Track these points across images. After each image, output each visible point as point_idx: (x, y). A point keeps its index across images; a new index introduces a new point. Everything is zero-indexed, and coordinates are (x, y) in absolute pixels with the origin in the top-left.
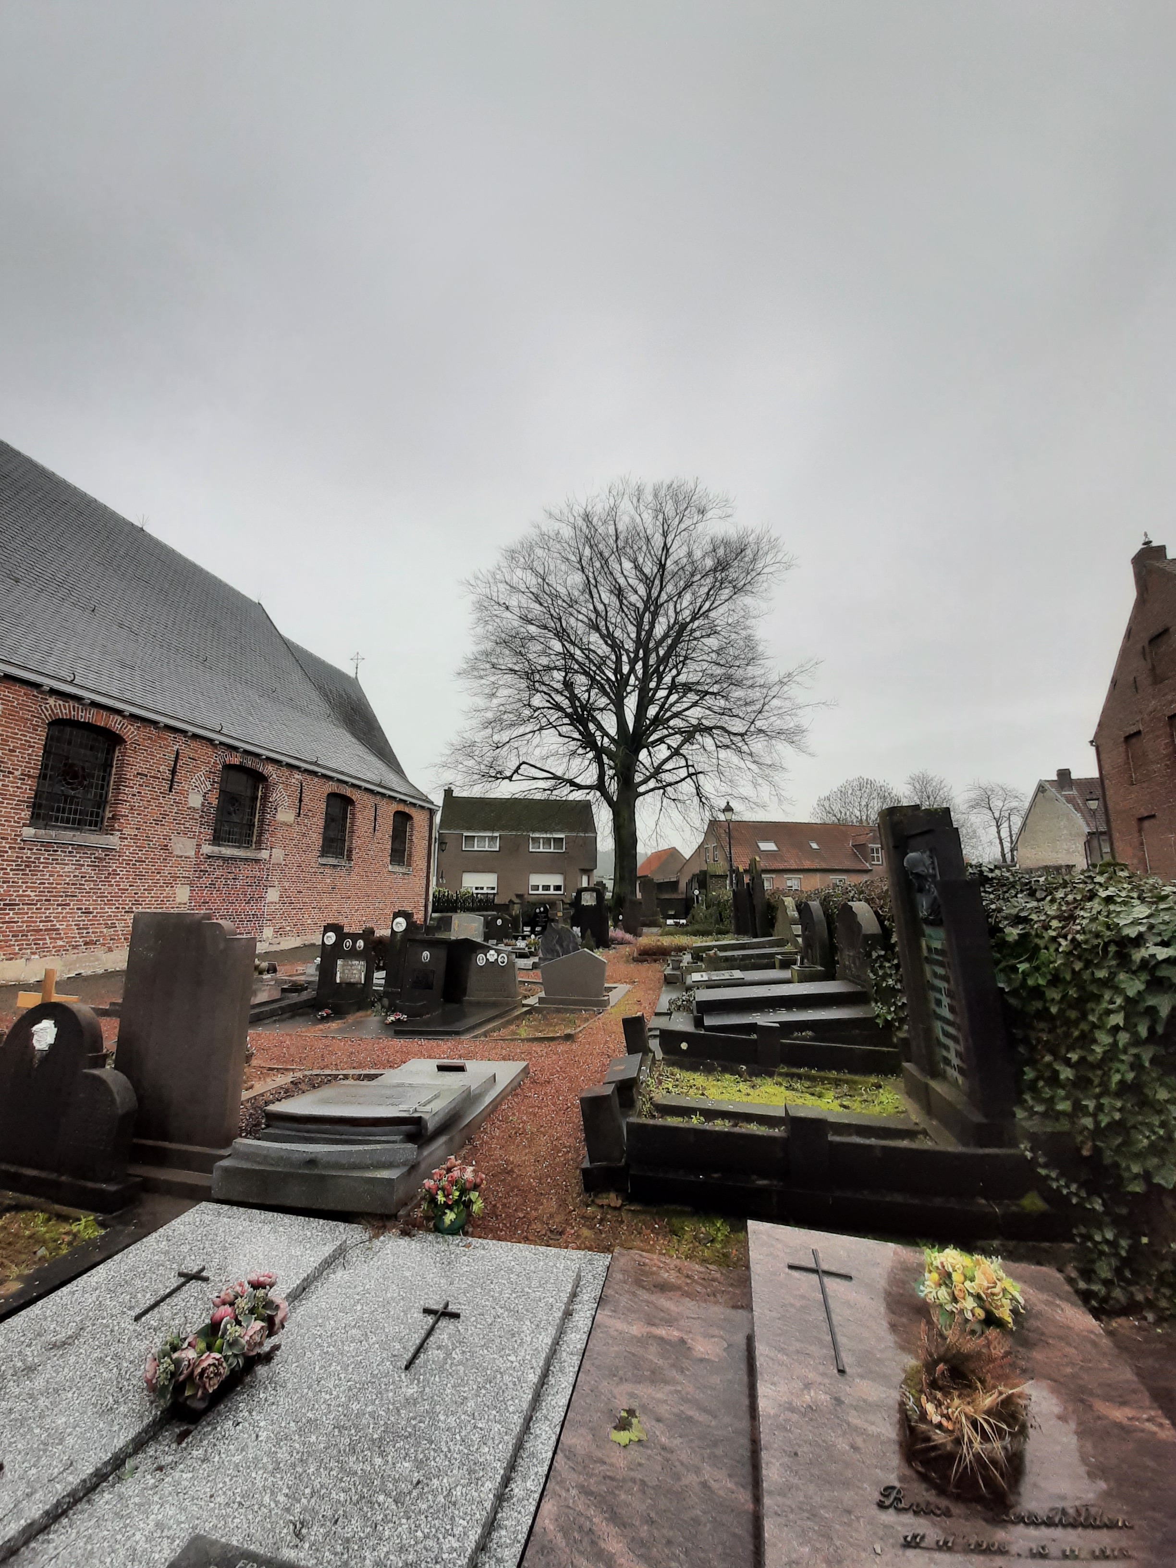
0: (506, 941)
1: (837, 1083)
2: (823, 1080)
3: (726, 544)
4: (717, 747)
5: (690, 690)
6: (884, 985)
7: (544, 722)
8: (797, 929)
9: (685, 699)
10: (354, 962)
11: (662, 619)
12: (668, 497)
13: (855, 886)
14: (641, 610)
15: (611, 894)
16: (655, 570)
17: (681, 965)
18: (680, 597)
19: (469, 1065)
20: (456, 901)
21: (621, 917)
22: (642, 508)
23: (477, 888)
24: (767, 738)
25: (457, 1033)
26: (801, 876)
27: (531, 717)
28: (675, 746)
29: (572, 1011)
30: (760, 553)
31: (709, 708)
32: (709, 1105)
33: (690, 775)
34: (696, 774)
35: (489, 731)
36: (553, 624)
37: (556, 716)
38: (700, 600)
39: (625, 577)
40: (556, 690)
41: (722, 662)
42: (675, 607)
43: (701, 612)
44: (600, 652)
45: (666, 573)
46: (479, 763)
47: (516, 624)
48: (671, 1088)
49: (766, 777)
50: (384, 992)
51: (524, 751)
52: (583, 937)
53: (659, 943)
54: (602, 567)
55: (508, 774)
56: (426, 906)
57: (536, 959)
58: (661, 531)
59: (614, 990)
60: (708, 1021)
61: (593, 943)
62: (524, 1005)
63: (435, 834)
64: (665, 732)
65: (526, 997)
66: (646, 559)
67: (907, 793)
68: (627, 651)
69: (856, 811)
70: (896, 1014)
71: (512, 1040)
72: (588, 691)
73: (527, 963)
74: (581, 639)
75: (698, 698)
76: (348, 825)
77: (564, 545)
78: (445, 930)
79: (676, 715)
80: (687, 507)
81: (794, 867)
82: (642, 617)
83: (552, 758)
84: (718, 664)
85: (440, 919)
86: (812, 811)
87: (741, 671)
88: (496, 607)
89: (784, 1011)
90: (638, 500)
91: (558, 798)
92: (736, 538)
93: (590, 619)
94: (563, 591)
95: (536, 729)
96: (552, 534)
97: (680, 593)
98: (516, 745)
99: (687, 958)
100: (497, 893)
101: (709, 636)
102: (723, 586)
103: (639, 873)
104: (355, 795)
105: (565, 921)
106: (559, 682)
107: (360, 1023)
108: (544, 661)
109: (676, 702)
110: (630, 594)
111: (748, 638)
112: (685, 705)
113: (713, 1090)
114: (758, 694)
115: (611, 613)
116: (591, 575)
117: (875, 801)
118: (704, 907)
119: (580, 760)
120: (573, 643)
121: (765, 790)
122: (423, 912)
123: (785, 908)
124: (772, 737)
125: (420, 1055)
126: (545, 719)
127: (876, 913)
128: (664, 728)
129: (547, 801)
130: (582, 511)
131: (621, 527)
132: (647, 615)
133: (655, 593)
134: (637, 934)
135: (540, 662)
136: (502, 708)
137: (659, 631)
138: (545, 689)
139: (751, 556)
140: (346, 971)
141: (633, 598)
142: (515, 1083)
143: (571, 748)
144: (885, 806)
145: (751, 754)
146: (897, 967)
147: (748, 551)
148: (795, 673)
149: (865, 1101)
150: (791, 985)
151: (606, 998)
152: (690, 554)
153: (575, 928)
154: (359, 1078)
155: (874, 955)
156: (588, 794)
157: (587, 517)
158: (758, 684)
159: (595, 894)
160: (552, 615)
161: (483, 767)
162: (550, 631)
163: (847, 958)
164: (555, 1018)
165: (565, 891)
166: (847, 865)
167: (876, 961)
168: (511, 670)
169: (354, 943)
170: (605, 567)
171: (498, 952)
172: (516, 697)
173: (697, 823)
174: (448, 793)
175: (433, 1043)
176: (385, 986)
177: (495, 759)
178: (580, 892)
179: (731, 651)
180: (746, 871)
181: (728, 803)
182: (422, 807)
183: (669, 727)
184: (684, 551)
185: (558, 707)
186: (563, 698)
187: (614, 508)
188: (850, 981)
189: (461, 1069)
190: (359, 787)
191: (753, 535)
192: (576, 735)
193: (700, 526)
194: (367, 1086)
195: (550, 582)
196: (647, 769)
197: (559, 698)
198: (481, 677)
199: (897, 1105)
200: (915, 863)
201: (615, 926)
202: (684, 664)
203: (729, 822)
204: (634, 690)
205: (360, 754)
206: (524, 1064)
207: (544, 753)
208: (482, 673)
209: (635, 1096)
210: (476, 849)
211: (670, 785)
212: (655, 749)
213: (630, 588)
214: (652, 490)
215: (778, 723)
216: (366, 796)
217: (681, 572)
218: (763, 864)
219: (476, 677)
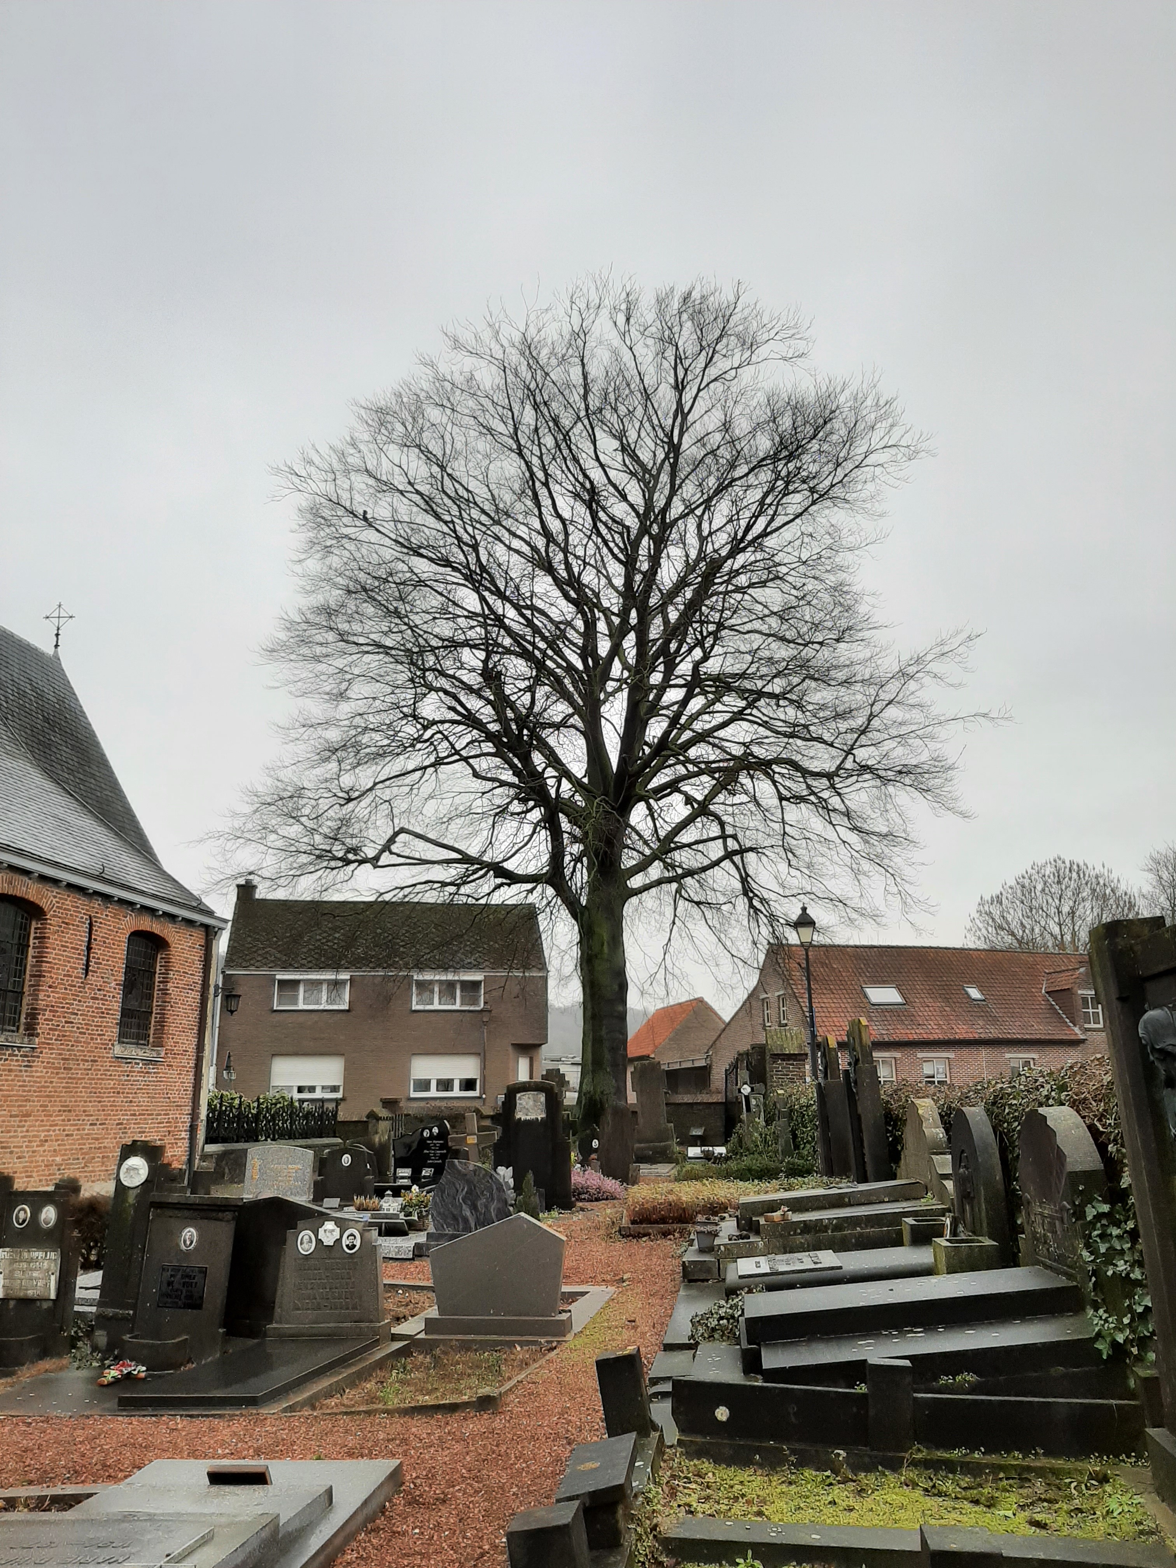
0: (359, 1200)
1: (1023, 1476)
2: (996, 1468)
3: (796, 408)
4: (781, 798)
5: (729, 688)
6: (1110, 1273)
7: (443, 749)
8: (944, 1163)
9: (718, 707)
10: (36, 1254)
11: (674, 551)
12: (685, 316)
13: (1051, 1074)
14: (634, 532)
15: (576, 1095)
16: (661, 455)
17: (717, 1242)
18: (707, 508)
19: (277, 1469)
20: (256, 1117)
21: (595, 1143)
22: (634, 333)
23: (300, 1090)
24: (878, 782)
25: (253, 1402)
26: (951, 1055)
27: (418, 740)
28: (700, 798)
29: (493, 1346)
30: (861, 426)
31: (765, 725)
32: (772, 1536)
33: (729, 855)
34: (742, 851)
35: (333, 766)
36: (461, 557)
37: (468, 738)
38: (747, 514)
39: (602, 466)
40: (469, 689)
41: (788, 635)
42: (699, 526)
43: (749, 537)
44: (554, 613)
45: (681, 460)
46: (313, 831)
47: (388, 554)
48: (695, 1504)
49: (878, 860)
50: (99, 1317)
51: (404, 806)
52: (518, 1188)
53: (671, 1198)
54: (558, 446)
55: (370, 853)
56: (193, 1129)
57: (421, 1238)
58: (672, 381)
59: (582, 1300)
60: (772, 1359)
61: (536, 1200)
62: (395, 1338)
63: (216, 978)
64: (681, 770)
65: (398, 1320)
66: (643, 434)
67: (1147, 889)
68: (606, 612)
69: (1051, 923)
70: (1133, 1331)
71: (368, 1413)
72: (531, 689)
73: (405, 1244)
74: (517, 588)
75: (743, 704)
76: (30, 961)
77: (484, 401)
78: (232, 1181)
79: (701, 737)
80: (721, 336)
81: (938, 1035)
82: (635, 544)
83: (459, 821)
84: (783, 639)
85: (221, 1157)
86: (969, 925)
87: (826, 652)
88: (347, 520)
89: (919, 1334)
90: (628, 320)
91: (471, 901)
92: (811, 399)
93: (534, 549)
94: (481, 492)
95: (427, 763)
96: (459, 379)
97: (710, 499)
98: (387, 794)
99: (728, 1227)
100: (342, 1100)
101: (763, 584)
102: (791, 488)
103: (633, 1051)
104: (46, 897)
105: (482, 1156)
106: (473, 670)
107: (47, 1382)
108: (445, 629)
109: (700, 713)
110: (612, 500)
111: (838, 589)
112: (719, 719)
113: (781, 1504)
114: (859, 697)
115: (575, 538)
116: (535, 461)
117: (1088, 904)
118: (761, 1121)
119: (515, 824)
120: (502, 596)
121: (876, 881)
122: (186, 1143)
123: (920, 1120)
124: (885, 781)
125: (173, 1451)
126: (445, 744)
127: (1091, 1128)
128: (679, 762)
129: (449, 906)
130: (517, 337)
131: (595, 371)
132: (645, 541)
133: (660, 501)
134: (627, 1178)
135: (437, 630)
136: (358, 721)
137: (668, 575)
138: (443, 682)
139: (843, 432)
140: (18, 1274)
141: (619, 510)
142: (374, 1505)
143: (498, 801)
144: (1107, 918)
145: (847, 814)
146: (1134, 1235)
147: (837, 424)
148: (929, 657)
149: (1080, 1511)
150: (933, 1279)
151: (564, 1316)
152: (726, 426)
153: (501, 1170)
154: (41, 1504)
155: (1090, 1213)
156: (531, 891)
157: (528, 348)
158: (859, 678)
159: (542, 1097)
160: (458, 538)
161: (318, 838)
162: (455, 569)
163: (1039, 1219)
164: (460, 1361)
165: (483, 1091)
166: (1039, 1029)
167: (1092, 1224)
168: (378, 645)
169: (35, 1213)
170: (563, 446)
171: (342, 1224)
172: (388, 699)
173: (744, 949)
174: (246, 891)
175: (201, 1424)
176: (100, 1304)
177: (345, 822)
178: (512, 1092)
179: (807, 613)
180: (841, 1045)
181: (804, 909)
182: (190, 922)
183: (688, 760)
184: (715, 420)
185: (471, 720)
186: (481, 703)
187: (580, 334)
188: (1046, 1267)
189: (259, 1478)
190: (55, 882)
191: (847, 392)
192: (508, 776)
193: (746, 373)
194: (56, 1523)
195: (456, 474)
196: (646, 843)
197: (473, 703)
198: (317, 659)
199: (1139, 1518)
200: (1158, 1028)
201: (584, 1163)
202: (716, 639)
203: (807, 947)
204: (620, 689)
205: (60, 812)
206: (391, 1464)
207: (443, 810)
208: (319, 650)
209: (622, 1524)
210: (301, 1006)
211: (690, 873)
212: (662, 803)
213: (612, 489)
214: (653, 301)
215: (900, 755)
216: (70, 901)
217: (709, 460)
218: (875, 1031)
219: (305, 659)
